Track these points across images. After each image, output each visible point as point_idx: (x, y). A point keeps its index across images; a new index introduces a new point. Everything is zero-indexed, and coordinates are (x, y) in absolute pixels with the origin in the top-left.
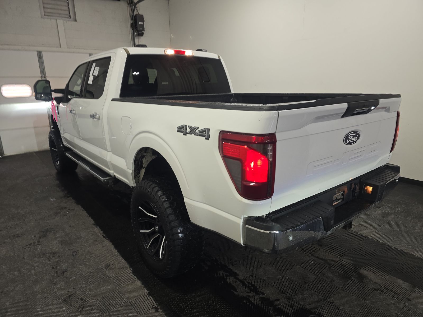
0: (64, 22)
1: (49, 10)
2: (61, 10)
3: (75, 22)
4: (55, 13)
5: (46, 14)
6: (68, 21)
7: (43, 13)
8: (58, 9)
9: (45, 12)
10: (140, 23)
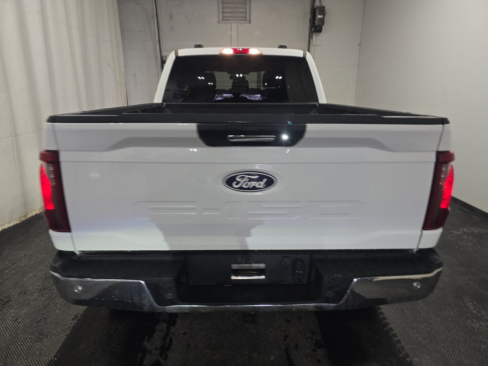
0: (237, 25)
1: (227, 15)
2: (239, 12)
3: (250, 24)
4: (233, 17)
5: (224, 19)
6: (243, 23)
7: (221, 18)
8: (236, 12)
9: (223, 17)
10: (319, 16)
